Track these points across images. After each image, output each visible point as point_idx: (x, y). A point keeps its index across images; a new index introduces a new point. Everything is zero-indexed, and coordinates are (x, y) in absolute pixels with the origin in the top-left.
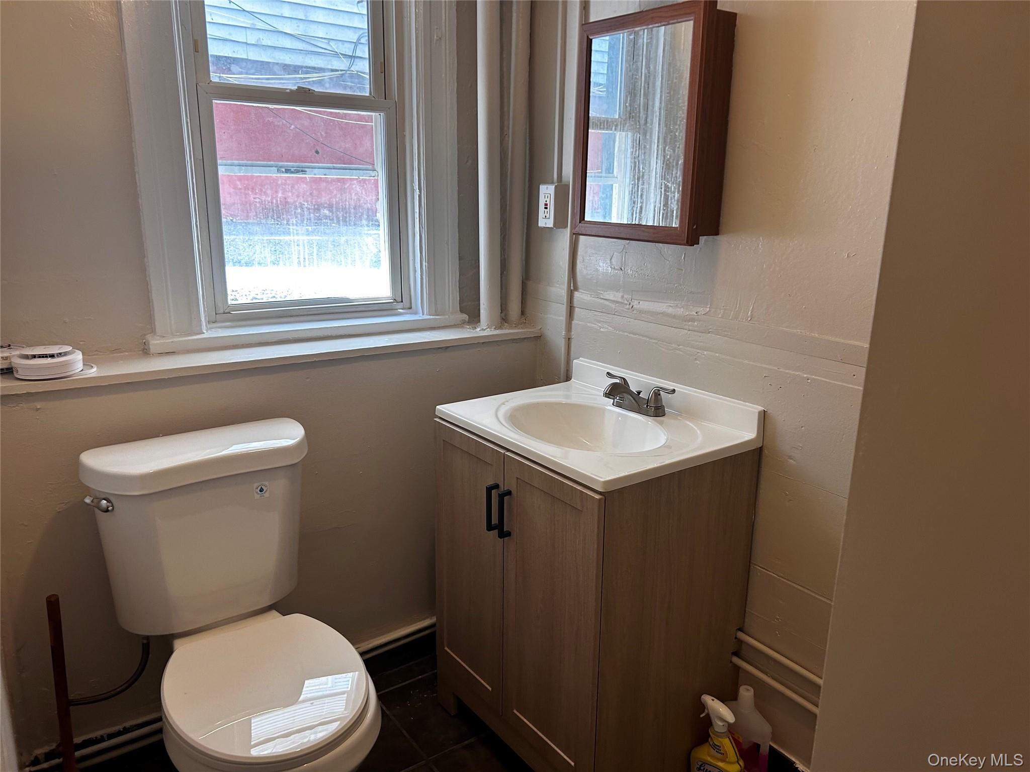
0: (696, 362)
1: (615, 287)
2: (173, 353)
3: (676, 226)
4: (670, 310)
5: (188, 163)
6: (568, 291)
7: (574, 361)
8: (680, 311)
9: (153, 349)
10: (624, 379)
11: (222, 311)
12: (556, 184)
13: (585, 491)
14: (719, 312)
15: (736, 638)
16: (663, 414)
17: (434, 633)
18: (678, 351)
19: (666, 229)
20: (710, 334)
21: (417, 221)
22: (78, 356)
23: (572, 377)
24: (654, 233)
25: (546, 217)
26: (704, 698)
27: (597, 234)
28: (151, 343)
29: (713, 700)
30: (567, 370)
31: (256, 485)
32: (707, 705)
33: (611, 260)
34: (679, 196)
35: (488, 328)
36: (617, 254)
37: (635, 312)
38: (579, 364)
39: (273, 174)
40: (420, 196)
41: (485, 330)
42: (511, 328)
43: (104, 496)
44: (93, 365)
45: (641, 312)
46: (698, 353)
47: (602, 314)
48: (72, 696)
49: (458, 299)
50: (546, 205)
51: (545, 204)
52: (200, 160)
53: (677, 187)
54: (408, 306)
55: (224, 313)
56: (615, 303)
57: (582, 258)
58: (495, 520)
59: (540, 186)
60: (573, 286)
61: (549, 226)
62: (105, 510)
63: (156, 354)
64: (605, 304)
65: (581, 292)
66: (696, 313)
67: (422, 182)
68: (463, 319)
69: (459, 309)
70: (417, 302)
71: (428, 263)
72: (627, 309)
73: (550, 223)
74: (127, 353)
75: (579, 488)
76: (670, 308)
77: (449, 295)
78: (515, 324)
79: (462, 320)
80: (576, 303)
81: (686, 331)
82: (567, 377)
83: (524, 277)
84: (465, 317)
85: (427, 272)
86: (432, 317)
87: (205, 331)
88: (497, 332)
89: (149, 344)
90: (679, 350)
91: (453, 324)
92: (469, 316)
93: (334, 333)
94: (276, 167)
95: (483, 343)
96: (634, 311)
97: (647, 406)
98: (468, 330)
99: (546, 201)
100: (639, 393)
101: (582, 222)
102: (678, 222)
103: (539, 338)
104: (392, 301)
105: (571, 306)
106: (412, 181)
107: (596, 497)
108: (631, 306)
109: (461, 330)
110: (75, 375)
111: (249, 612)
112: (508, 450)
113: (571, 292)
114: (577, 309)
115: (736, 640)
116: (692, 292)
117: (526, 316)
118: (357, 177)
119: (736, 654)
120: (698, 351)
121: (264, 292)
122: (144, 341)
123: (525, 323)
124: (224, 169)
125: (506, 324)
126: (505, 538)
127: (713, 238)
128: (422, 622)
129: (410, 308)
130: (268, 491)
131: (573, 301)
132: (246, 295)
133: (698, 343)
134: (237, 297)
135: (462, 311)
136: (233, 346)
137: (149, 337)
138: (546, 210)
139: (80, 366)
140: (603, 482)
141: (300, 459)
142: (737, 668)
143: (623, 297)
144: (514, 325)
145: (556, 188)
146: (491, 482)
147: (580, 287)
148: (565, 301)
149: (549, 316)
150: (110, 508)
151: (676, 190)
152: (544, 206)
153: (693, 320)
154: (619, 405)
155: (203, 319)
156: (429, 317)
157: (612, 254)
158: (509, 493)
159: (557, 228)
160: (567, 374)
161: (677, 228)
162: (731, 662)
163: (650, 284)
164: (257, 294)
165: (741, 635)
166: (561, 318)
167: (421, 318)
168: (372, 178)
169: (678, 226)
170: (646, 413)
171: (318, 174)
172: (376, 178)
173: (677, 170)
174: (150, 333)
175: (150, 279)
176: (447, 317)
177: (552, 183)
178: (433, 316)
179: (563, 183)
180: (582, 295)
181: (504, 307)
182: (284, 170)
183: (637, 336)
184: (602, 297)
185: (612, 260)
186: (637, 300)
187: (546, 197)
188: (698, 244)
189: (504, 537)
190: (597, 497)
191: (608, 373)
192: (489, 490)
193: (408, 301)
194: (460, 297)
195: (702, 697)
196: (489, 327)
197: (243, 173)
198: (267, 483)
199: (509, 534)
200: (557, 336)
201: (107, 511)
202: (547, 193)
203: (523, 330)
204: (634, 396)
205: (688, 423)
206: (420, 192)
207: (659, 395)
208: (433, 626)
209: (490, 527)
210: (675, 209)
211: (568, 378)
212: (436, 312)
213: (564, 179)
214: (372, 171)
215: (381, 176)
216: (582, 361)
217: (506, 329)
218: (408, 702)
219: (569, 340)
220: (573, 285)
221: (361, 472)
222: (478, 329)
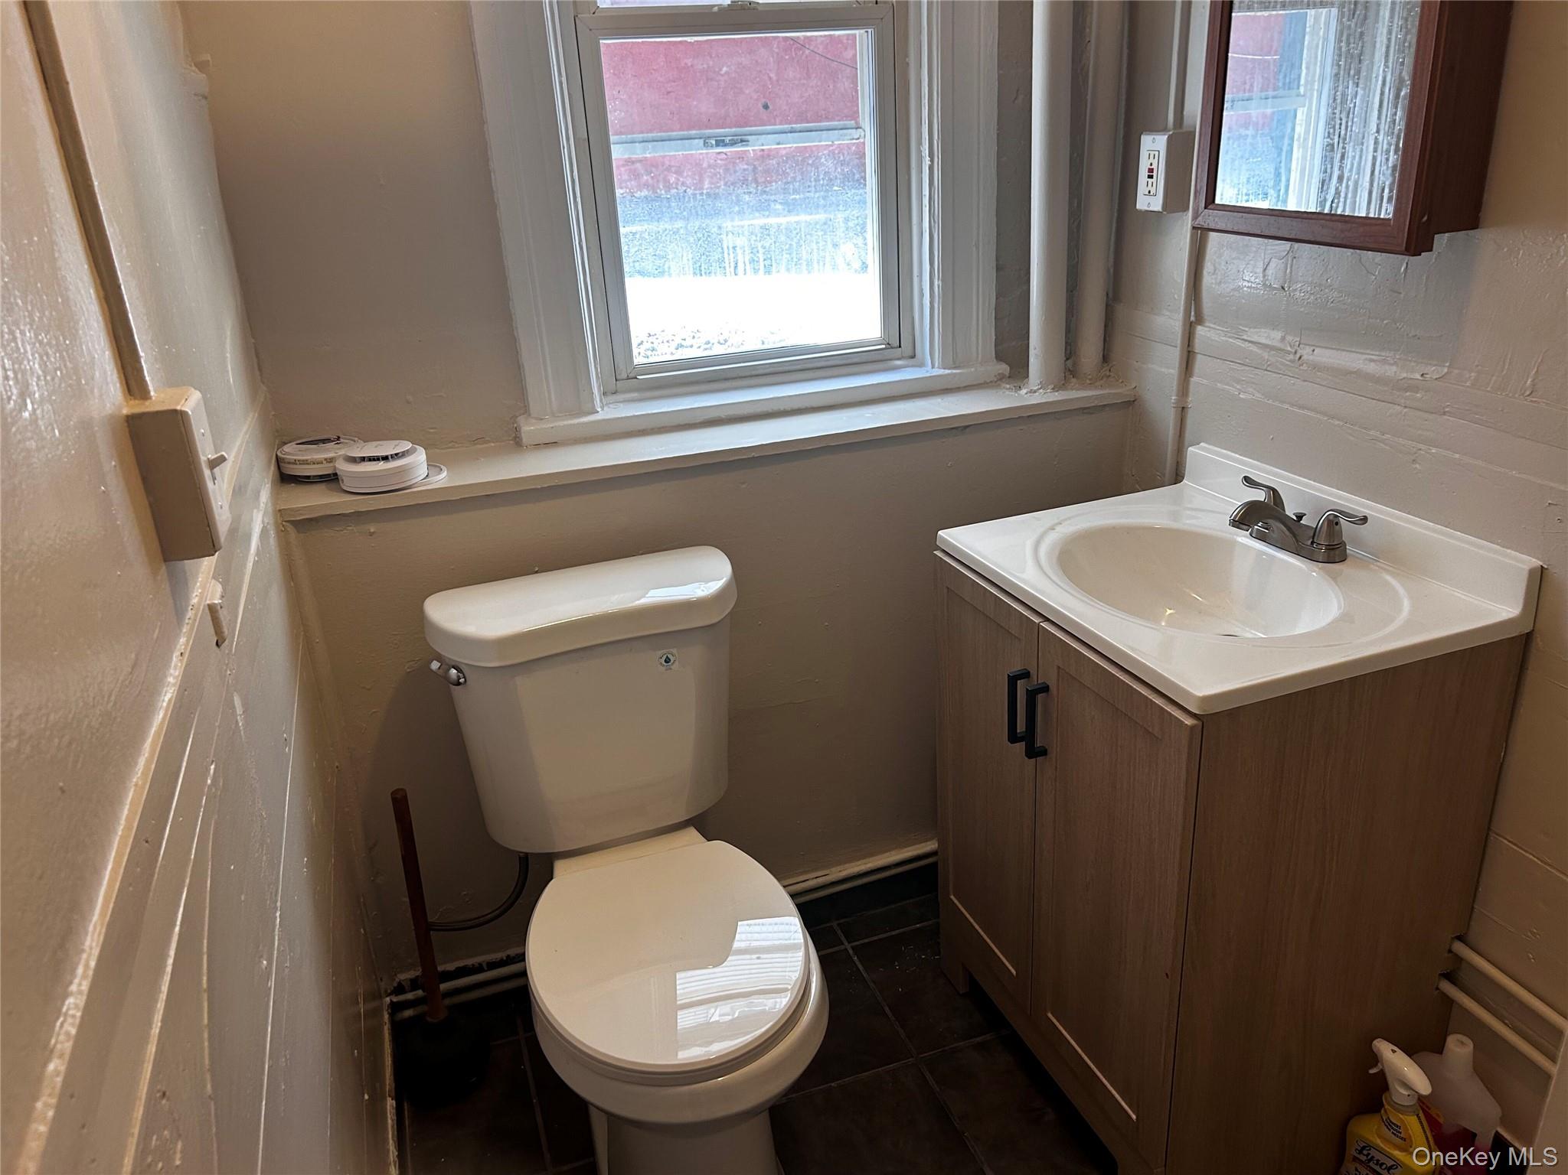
0: (1414, 466)
1: (1269, 321)
2: (554, 444)
3: (1387, 217)
4: (1371, 368)
5: (564, 148)
6: (1184, 325)
7: (1190, 449)
8: (1391, 371)
9: (525, 440)
10: (1274, 491)
11: (624, 376)
12: (1171, 133)
13: (1169, 709)
14: (1467, 376)
15: (1450, 951)
16: (1343, 559)
17: (935, 865)
18: (1382, 445)
19: (1368, 221)
20: (1445, 417)
21: (926, 210)
22: (420, 457)
23: (1184, 474)
24: (1342, 231)
25: (1149, 192)
26: (1377, 1044)
27: (1235, 229)
28: (522, 431)
29: (1394, 1051)
30: (1178, 462)
31: (660, 653)
32: (1382, 1057)
33: (1265, 270)
34: (1397, 159)
35: (1041, 388)
36: (1276, 260)
37: (1304, 367)
38: (1196, 453)
39: (697, 150)
40: (931, 168)
41: (1035, 392)
42: (1083, 387)
43: (453, 664)
44: (442, 467)
45: (1316, 367)
46: (1420, 449)
47: (1243, 368)
48: (432, 918)
49: (994, 337)
50: (1151, 170)
51: (1149, 169)
52: (584, 140)
53: (1394, 141)
54: (909, 352)
55: (628, 378)
56: (1268, 350)
57: (1212, 267)
58: (1021, 727)
59: (1142, 137)
60: (1194, 317)
61: (1156, 209)
62: (455, 683)
63: (530, 445)
64: (1251, 351)
65: (1210, 327)
66: (1422, 375)
67: (935, 142)
68: (1000, 372)
69: (994, 356)
70: (924, 347)
71: (942, 281)
72: (1290, 361)
73: (1156, 204)
74: (493, 444)
75: (1159, 701)
76: (1372, 364)
77: (978, 336)
78: (1090, 380)
79: (999, 374)
80: (1198, 345)
81: (1398, 408)
82: (1177, 475)
83: (1111, 295)
84: (1004, 368)
85: (941, 295)
86: (947, 371)
87: (599, 410)
88: (1057, 396)
89: (520, 431)
90: (1383, 441)
91: (982, 382)
92: (1009, 365)
93: (788, 406)
94: (700, 138)
95: (1029, 416)
96: (1302, 365)
97: (1312, 543)
98: (1007, 393)
99: (1151, 164)
100: (1300, 517)
101: (1209, 207)
102: (1391, 209)
103: (1132, 405)
104: (884, 346)
105: (1189, 352)
106: (920, 143)
107: (1186, 722)
108: (1298, 356)
109: (994, 391)
110: (416, 485)
111: (658, 829)
112: (1047, 620)
113: (1191, 326)
114: (1199, 357)
115: (1450, 955)
116: (1416, 335)
117: (1110, 365)
118: (830, 143)
119: (1450, 977)
120: (1421, 446)
121: (694, 334)
122: (515, 425)
123: (1109, 376)
124: (621, 149)
125: (1074, 380)
126: (1038, 758)
127: (1467, 235)
128: (923, 844)
129: (913, 357)
130: (677, 663)
131: (1193, 342)
132: (668, 342)
133: (1420, 432)
134: (655, 345)
135: (1000, 357)
136: (639, 431)
137: (521, 420)
138: (1150, 180)
139: (423, 471)
140: (1199, 697)
141: (722, 617)
142: (1449, 1002)
143: (1283, 339)
144: (1088, 382)
145: (1170, 141)
146: (1016, 667)
147: (1206, 317)
148: (1179, 342)
149: (1150, 366)
150: (462, 680)
151: (1393, 148)
152: (1147, 174)
153: (1415, 389)
154: (1261, 537)
155: (596, 391)
156: (942, 372)
157: (1267, 260)
158: (1045, 689)
159: (1168, 213)
160: (1177, 469)
161: (1389, 219)
162: (1437, 989)
163: (1337, 317)
164: (685, 340)
165: (1460, 948)
166: (1172, 371)
167: (928, 375)
168: (854, 141)
169: (1391, 216)
170: (1310, 557)
171: (768, 144)
172: (862, 140)
173: (1396, 108)
174: (524, 414)
175: (517, 333)
176: (973, 370)
177: (1164, 130)
178: (949, 369)
179: (1184, 130)
180: (1209, 331)
181: (1071, 350)
182: (714, 142)
183: (1306, 412)
184: (1245, 337)
185: (1267, 271)
186: (1309, 345)
187: (1152, 156)
188: (1431, 250)
189: (1036, 757)
190: (1189, 721)
191: (1246, 479)
192: (1013, 680)
193: (910, 348)
194: (996, 335)
195: (1375, 1042)
196: (1043, 386)
197: (649, 153)
198: (674, 651)
199: (1043, 752)
200: (1161, 403)
201: (459, 684)
202: (1153, 148)
203: (1102, 392)
204: (1289, 524)
205: (1388, 578)
206: (932, 161)
207: (1337, 524)
208: (934, 853)
209: (1013, 737)
210: (1387, 183)
211: (1177, 477)
212: (954, 362)
213: (1187, 121)
214: (854, 130)
215: (867, 136)
216: (1203, 449)
217: (1072, 389)
218: (896, 964)
219: (1183, 410)
220: (1195, 313)
221: (827, 624)
222: (1024, 391)
